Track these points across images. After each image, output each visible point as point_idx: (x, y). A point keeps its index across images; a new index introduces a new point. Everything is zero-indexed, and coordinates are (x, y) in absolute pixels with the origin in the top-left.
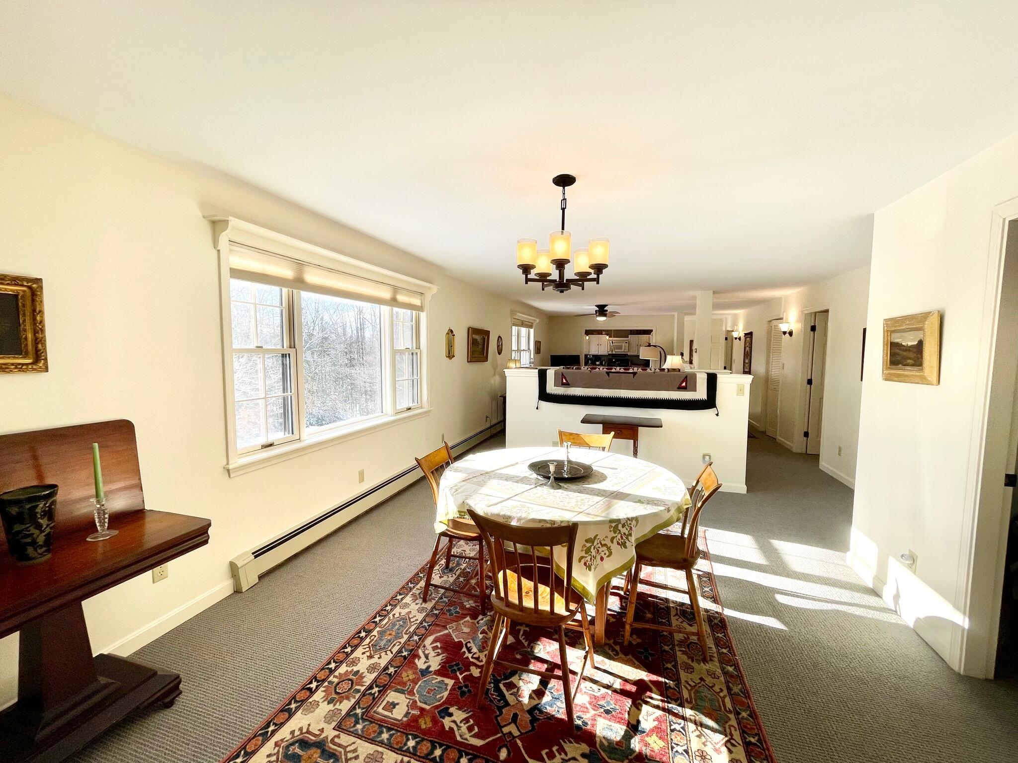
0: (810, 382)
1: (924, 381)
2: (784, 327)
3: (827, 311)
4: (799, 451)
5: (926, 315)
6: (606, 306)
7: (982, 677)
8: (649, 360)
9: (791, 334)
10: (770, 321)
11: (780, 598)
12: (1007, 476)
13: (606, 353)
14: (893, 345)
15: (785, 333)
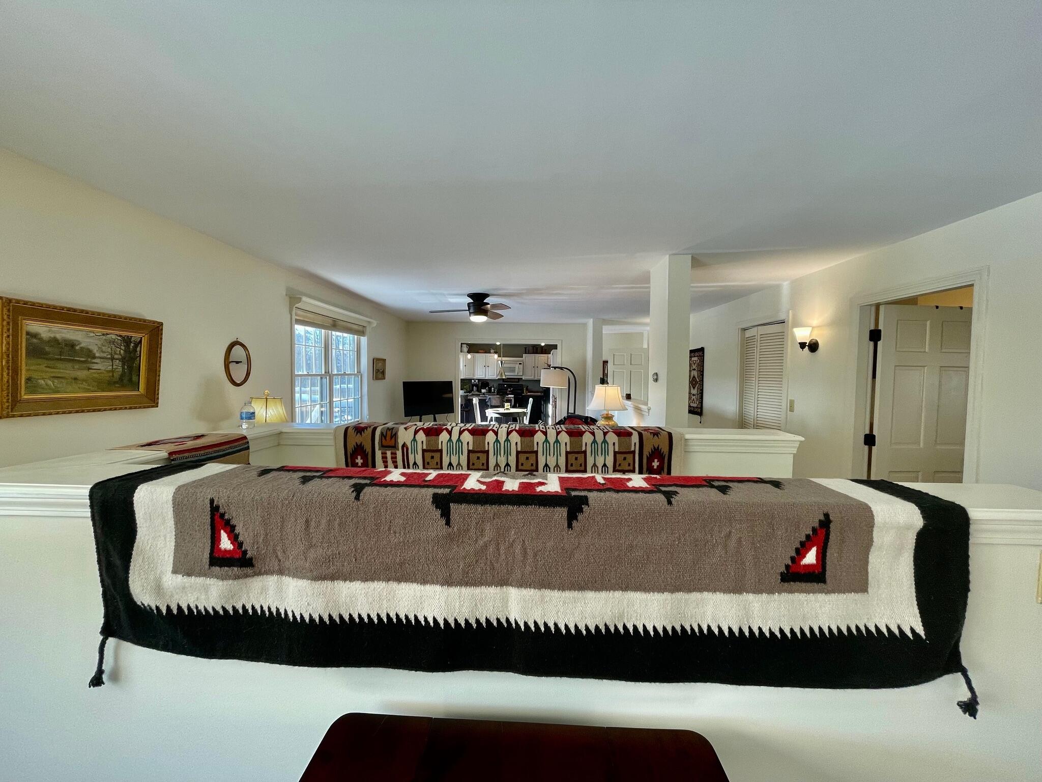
0: (870, 440)
6: (486, 296)
8: (550, 388)
9: (813, 347)
10: (744, 330)
13: (495, 377)
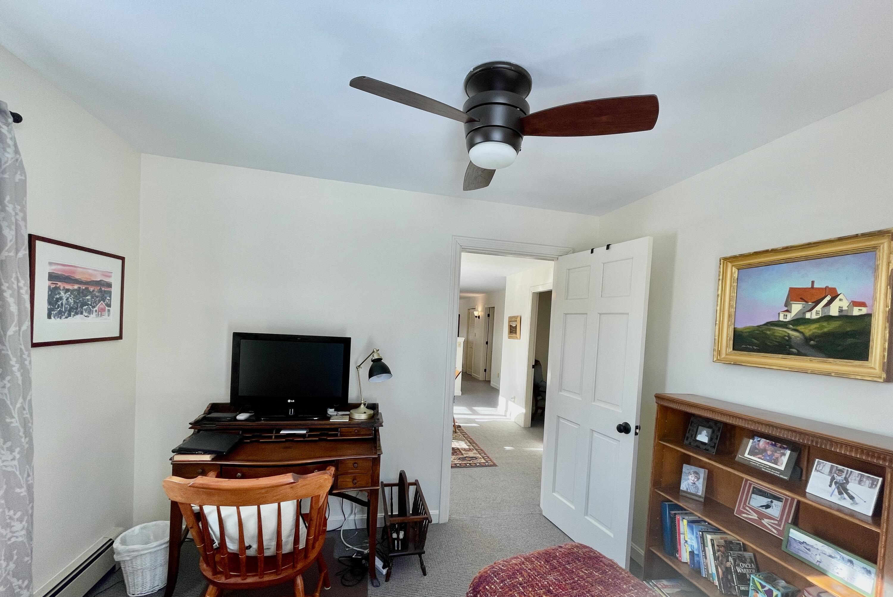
0: (487, 343)
1: (517, 338)
2: (476, 313)
3: (494, 307)
4: (483, 380)
5: (518, 316)
7: (528, 427)
9: (479, 317)
10: (469, 309)
11: (476, 420)
12: (533, 365)
14: (511, 326)
15: (476, 317)
